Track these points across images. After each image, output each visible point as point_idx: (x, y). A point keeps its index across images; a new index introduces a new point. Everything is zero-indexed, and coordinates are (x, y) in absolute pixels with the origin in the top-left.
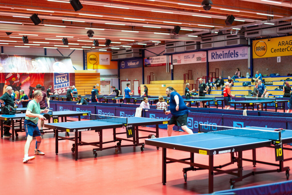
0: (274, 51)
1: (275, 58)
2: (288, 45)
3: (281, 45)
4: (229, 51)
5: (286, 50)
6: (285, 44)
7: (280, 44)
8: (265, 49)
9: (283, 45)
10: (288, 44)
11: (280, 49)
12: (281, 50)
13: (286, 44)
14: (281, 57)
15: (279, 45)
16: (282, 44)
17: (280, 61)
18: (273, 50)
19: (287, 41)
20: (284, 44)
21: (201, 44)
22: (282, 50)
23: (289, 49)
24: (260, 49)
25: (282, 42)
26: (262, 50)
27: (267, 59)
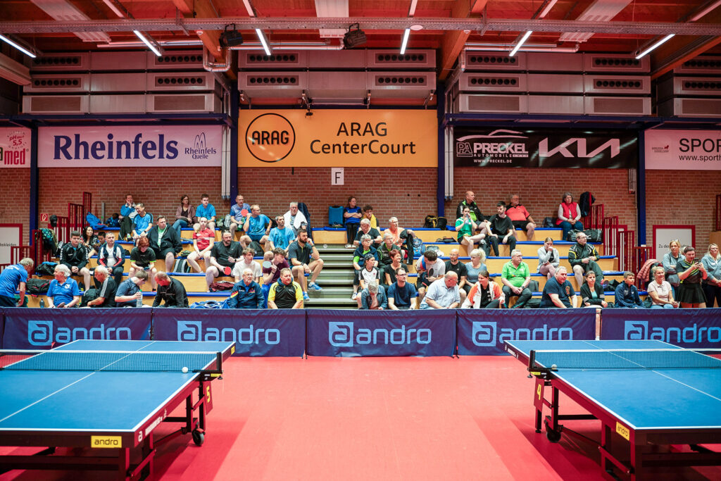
0: (323, 149)
1: (326, 171)
2: (373, 135)
3: (349, 132)
4: (140, 135)
5: (366, 148)
6: (361, 131)
7: (346, 131)
8: (287, 139)
9: (355, 132)
10: (371, 131)
11: (345, 145)
12: (348, 149)
13: (365, 131)
14: (346, 169)
15: (340, 131)
16: (352, 130)
17: (341, 182)
18: (317, 147)
19: (368, 124)
20: (357, 130)
21: (26, 94)
22: (352, 149)
23: (375, 147)
24: (270, 140)
25: (352, 124)
26: (275, 141)
27: (293, 173)
